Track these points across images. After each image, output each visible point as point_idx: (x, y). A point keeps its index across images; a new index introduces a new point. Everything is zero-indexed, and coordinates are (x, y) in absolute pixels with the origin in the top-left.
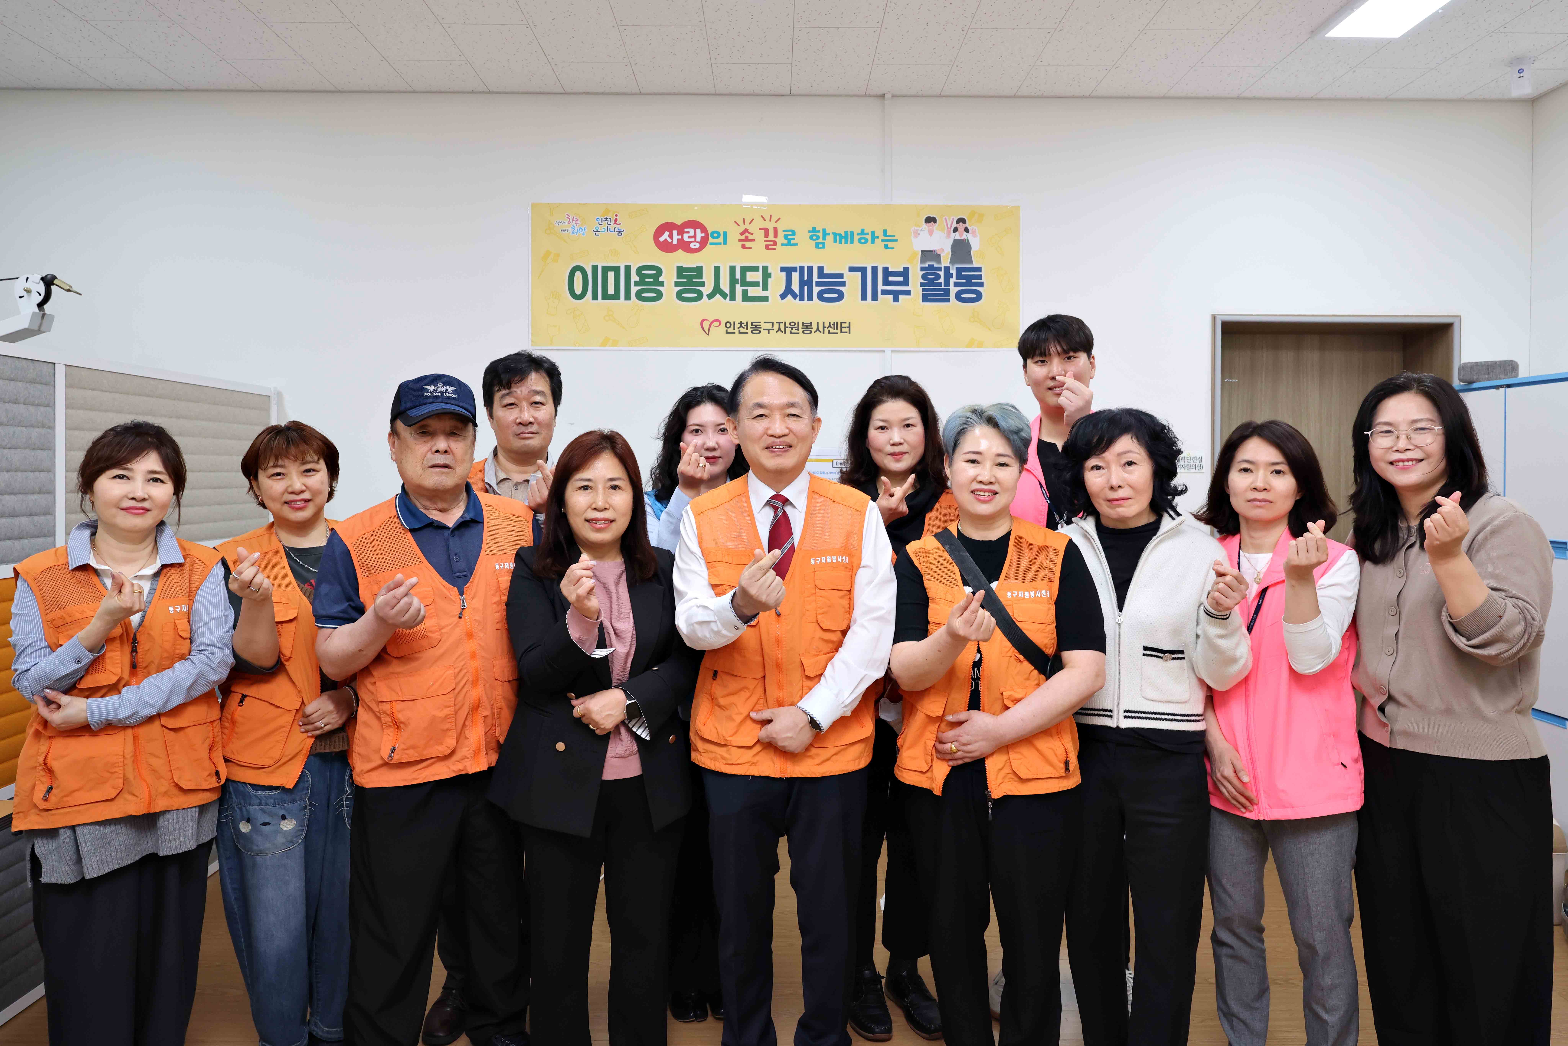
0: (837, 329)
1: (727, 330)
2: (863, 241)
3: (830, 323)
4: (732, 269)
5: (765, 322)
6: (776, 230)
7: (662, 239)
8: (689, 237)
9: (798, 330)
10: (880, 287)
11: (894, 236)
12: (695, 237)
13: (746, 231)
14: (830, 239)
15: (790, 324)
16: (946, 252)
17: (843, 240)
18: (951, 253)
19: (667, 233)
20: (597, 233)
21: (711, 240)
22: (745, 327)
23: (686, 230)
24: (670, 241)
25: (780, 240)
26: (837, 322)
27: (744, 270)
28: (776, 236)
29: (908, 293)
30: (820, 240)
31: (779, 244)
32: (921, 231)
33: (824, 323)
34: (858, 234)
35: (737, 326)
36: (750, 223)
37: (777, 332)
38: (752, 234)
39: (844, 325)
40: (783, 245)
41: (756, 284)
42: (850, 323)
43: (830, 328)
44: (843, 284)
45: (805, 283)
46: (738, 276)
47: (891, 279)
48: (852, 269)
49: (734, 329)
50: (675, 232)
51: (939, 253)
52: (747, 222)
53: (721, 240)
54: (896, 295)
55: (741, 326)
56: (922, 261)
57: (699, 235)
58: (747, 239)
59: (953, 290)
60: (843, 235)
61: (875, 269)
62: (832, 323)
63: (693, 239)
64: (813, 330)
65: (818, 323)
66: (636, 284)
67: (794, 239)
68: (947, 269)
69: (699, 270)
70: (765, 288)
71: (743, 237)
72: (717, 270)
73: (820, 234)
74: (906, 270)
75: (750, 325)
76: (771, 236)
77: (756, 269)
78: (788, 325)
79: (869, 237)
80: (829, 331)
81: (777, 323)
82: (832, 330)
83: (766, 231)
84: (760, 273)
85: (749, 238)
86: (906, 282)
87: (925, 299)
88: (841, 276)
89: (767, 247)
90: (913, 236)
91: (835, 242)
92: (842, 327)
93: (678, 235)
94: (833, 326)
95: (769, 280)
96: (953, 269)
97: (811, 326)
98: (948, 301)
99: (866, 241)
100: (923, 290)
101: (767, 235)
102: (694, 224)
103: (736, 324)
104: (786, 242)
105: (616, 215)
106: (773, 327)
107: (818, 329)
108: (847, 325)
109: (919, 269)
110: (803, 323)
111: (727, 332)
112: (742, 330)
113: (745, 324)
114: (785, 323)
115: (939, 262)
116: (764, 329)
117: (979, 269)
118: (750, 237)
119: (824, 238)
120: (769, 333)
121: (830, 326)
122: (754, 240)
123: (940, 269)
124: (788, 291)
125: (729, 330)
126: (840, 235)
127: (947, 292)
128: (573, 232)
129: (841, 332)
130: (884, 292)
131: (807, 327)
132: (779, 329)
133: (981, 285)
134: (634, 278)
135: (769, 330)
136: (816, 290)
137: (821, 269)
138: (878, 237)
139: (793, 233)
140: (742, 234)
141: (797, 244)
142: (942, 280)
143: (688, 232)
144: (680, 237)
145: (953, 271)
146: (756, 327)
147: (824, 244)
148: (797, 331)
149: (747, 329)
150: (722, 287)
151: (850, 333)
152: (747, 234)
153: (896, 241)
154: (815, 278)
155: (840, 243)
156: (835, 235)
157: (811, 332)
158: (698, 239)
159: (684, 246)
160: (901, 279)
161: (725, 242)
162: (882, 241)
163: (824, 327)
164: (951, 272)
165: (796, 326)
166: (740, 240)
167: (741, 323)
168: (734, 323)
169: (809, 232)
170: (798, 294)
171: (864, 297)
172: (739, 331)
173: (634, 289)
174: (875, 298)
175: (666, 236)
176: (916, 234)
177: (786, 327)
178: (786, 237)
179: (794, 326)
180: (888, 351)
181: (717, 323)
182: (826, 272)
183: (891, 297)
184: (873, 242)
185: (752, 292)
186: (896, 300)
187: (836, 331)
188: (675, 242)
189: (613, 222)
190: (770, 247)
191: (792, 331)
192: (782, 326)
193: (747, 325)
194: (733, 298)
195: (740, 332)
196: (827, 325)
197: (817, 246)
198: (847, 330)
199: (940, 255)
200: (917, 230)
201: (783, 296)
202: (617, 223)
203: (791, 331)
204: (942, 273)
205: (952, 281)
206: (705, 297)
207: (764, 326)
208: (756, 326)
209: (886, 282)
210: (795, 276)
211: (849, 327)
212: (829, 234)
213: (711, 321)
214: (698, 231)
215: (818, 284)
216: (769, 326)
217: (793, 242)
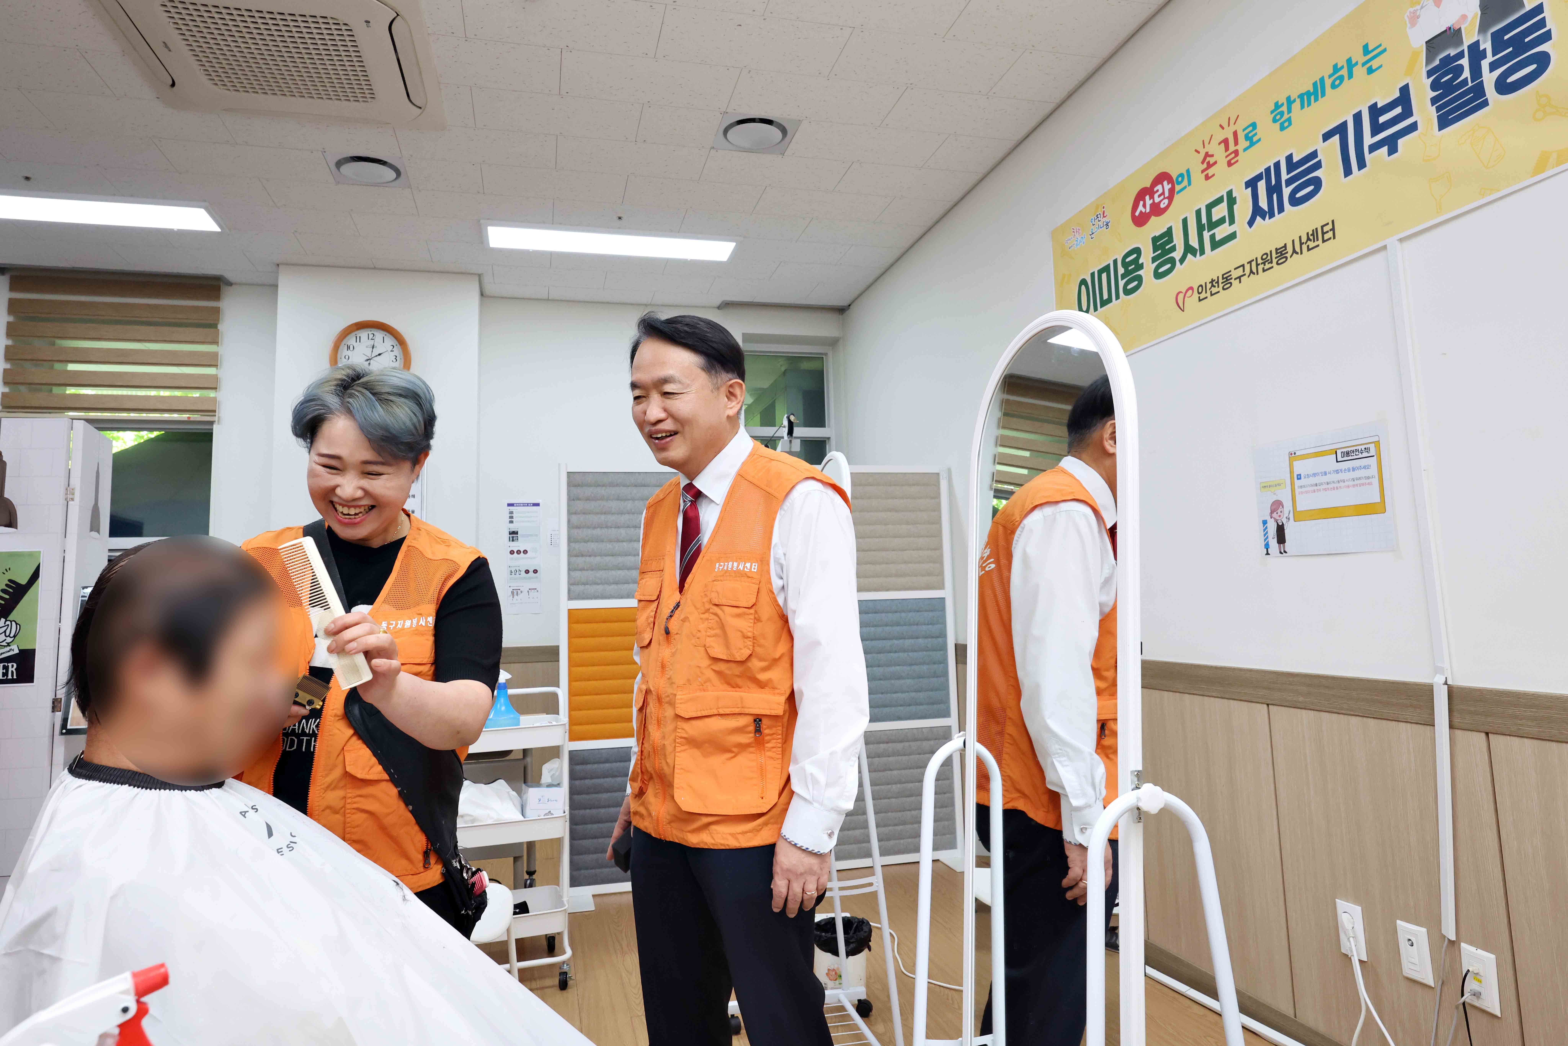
0: (1318, 240)
1: (1199, 297)
2: (1337, 82)
3: (1308, 234)
4: (1198, 213)
5: (1235, 269)
6: (1235, 134)
7: (1137, 214)
8: (1159, 196)
9: (1271, 262)
10: (1368, 140)
11: (1380, 45)
12: (1163, 193)
13: (1207, 155)
14: (1296, 106)
15: (1262, 259)
16: (1470, 17)
17: (1312, 97)
18: (1479, 13)
19: (1141, 203)
20: (1092, 236)
21: (1178, 188)
22: (1216, 285)
23: (1155, 189)
24: (1143, 210)
25: (1243, 143)
26: (1317, 229)
27: (1210, 207)
28: (1236, 143)
29: (1413, 127)
30: (1286, 116)
31: (1241, 152)
32: (1422, 8)
33: (1300, 237)
34: (1330, 76)
35: (1209, 286)
36: (1209, 143)
37: (1249, 276)
38: (1212, 156)
39: (1326, 229)
40: (1245, 150)
41: (1221, 221)
42: (1333, 222)
43: (1309, 243)
44: (1318, 165)
45: (1274, 190)
46: (1204, 220)
47: (1382, 119)
48: (1327, 136)
49: (1206, 293)
50: (1147, 197)
51: (1457, 27)
52: (1206, 143)
53: (1185, 182)
54: (1391, 144)
55: (1213, 286)
56: (1429, 60)
57: (1167, 186)
58: (1210, 166)
59: (1489, 79)
60: (1312, 91)
61: (1358, 117)
62: (1311, 233)
63: (1162, 197)
64: (1288, 255)
65: (1293, 241)
66: (1123, 277)
67: (1256, 134)
68: (1474, 48)
69: (1169, 232)
70: (1232, 221)
71: (1205, 166)
72: (1185, 221)
73: (1284, 108)
74: (1405, 90)
75: (1221, 281)
76: (1232, 148)
77: (1219, 201)
78: (1260, 261)
79: (1344, 72)
80: (1308, 246)
81: (1248, 263)
82: (1311, 244)
83: (1226, 142)
84: (1224, 205)
85: (1211, 163)
86: (1408, 112)
87: (1444, 122)
88: (1314, 154)
89: (1230, 164)
90: (1409, 25)
91: (1302, 107)
92: (1323, 233)
93: (1150, 200)
94: (1311, 238)
95: (1235, 207)
96: (1485, 42)
97: (1286, 249)
98: (1486, 103)
99: (1341, 78)
100: (1438, 109)
101: (1227, 149)
102: (1163, 177)
103: (1208, 284)
104: (1248, 143)
105: (1104, 207)
106: (1244, 271)
107: (1294, 252)
108: (1330, 226)
109: (1425, 74)
110: (1277, 249)
111: (1200, 300)
112: (1214, 290)
113: (1216, 280)
114: (1256, 259)
115: (1460, 42)
116: (1235, 279)
117: (1539, 9)
118: (1212, 160)
119: (1289, 111)
120: (1240, 282)
121: (1309, 239)
122: (1215, 163)
123: (1461, 55)
124: (1257, 211)
125: (1203, 296)
126: (1308, 94)
127: (1479, 90)
128: (1077, 245)
129: (1324, 241)
130: (1373, 148)
131: (1281, 254)
132: (1251, 272)
133: (1547, 36)
134: (1121, 271)
135: (1239, 278)
136: (1286, 191)
137: (1289, 158)
138: (1357, 63)
139: (1254, 125)
140: (1203, 163)
141: (1259, 140)
142: (1466, 74)
143: (1158, 191)
144: (1151, 201)
145: (1487, 45)
146: (1227, 280)
147: (1289, 120)
148: (1270, 265)
149: (1218, 287)
150: (1191, 243)
151: (1334, 238)
152: (1208, 159)
153: (1385, 50)
154: (1284, 176)
155: (1309, 104)
156: (1301, 96)
157: (1286, 258)
158: (1167, 194)
159: (1157, 210)
160: (1398, 110)
161: (1190, 183)
162: (1364, 64)
163: (1301, 244)
164: (1482, 48)
165: (1269, 257)
166: (1203, 172)
167: (1213, 281)
168: (1206, 283)
169: (1272, 112)
170: (1267, 210)
171: (1348, 172)
172: (1211, 292)
173: (1121, 283)
174: (1362, 164)
175: (1140, 208)
176: (1414, 19)
177: (1257, 265)
178: (1247, 137)
179: (1266, 259)
180: (1391, 241)
181: (1190, 291)
182: (1296, 159)
183: (1385, 149)
184: (1350, 76)
185: (1221, 232)
186: (1393, 150)
187: (1316, 243)
188: (1148, 210)
189: (1102, 216)
190: (1233, 161)
191: (1266, 268)
192: (1254, 264)
193: (1218, 282)
194: (1202, 252)
195: (1212, 295)
196: (1304, 239)
197: (1282, 128)
198: (1330, 234)
199: (1460, 29)
200: (1416, 11)
201: (1251, 223)
202: (1105, 215)
203: (1263, 268)
204: (1465, 62)
205: (1485, 64)
206: (1178, 263)
207: (1235, 274)
208: (1226, 278)
209: (1376, 129)
210: (1262, 185)
211: (1333, 229)
212: (1295, 100)
213: (1184, 292)
214: (1165, 183)
215: (1289, 182)
216: (1240, 272)
217: (1255, 139)
